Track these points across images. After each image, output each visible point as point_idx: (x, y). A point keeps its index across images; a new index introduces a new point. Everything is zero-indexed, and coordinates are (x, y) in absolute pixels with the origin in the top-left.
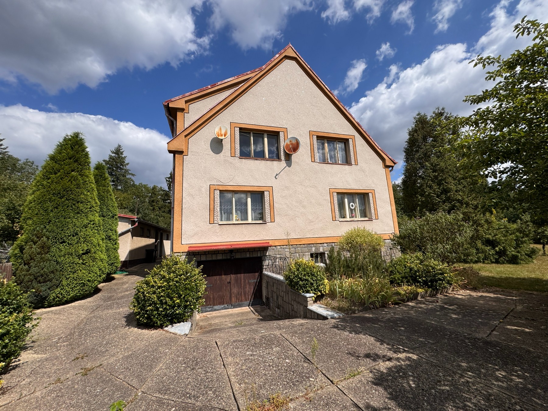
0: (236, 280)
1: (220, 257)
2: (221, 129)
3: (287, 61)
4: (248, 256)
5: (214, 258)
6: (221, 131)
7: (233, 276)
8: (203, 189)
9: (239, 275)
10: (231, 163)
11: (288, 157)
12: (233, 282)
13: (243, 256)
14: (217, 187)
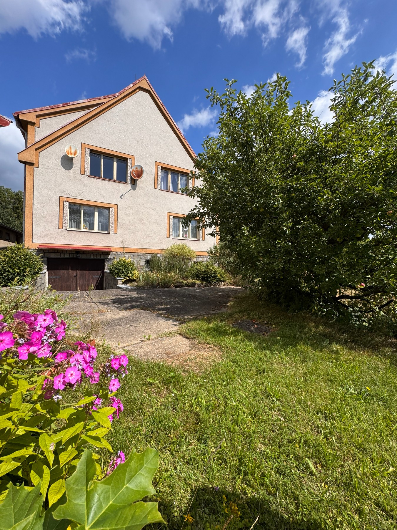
0: (82, 275)
1: (67, 256)
2: (71, 148)
3: (141, 93)
4: (92, 257)
5: (62, 256)
6: (71, 150)
7: (79, 272)
8: (53, 200)
9: (84, 271)
10: (80, 180)
11: (134, 182)
12: (78, 276)
13: (88, 257)
14: (66, 199)
